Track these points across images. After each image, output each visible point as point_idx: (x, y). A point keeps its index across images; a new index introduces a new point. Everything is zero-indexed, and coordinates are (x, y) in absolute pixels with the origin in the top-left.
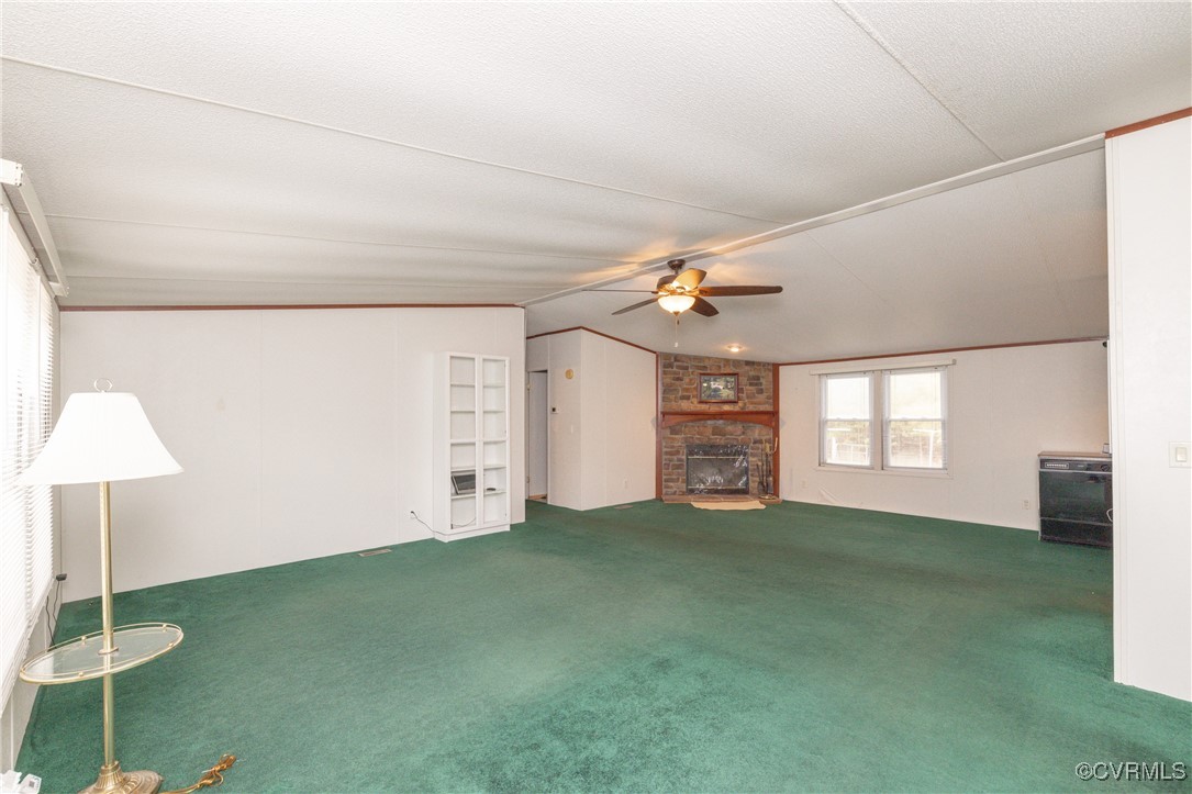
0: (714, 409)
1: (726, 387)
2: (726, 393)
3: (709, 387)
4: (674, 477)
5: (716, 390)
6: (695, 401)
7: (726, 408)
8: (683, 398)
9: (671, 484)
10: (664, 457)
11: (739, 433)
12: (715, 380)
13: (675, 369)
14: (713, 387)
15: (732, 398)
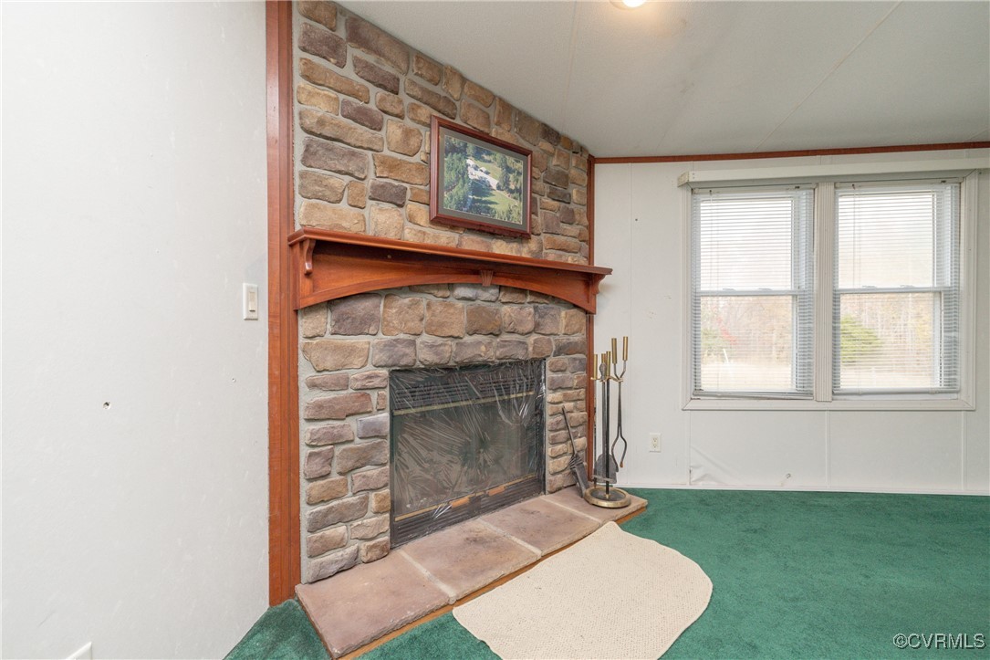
0: (472, 244)
1: (504, 186)
2: (505, 206)
3: (463, 174)
4: (349, 499)
5: (480, 188)
6: (422, 214)
7: (501, 248)
8: (380, 195)
9: (341, 529)
10: (306, 430)
11: (530, 326)
12: (478, 156)
13: (349, 71)
14: (474, 175)
15: (517, 219)
